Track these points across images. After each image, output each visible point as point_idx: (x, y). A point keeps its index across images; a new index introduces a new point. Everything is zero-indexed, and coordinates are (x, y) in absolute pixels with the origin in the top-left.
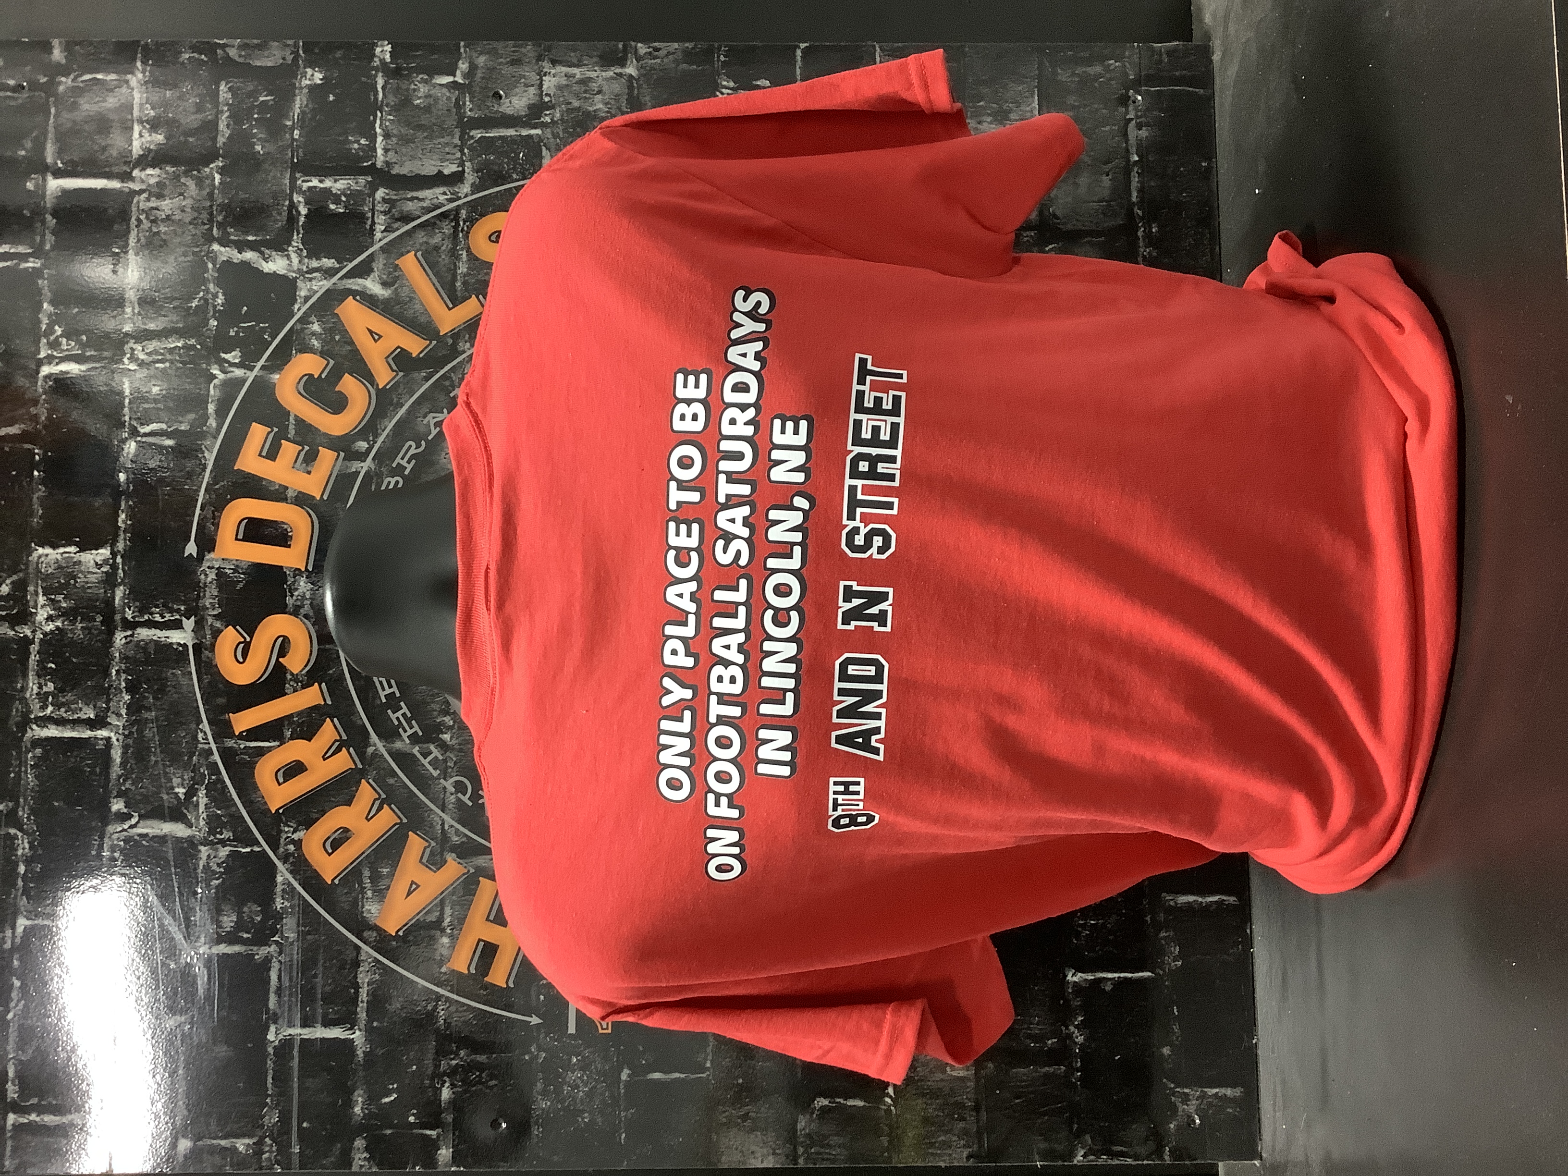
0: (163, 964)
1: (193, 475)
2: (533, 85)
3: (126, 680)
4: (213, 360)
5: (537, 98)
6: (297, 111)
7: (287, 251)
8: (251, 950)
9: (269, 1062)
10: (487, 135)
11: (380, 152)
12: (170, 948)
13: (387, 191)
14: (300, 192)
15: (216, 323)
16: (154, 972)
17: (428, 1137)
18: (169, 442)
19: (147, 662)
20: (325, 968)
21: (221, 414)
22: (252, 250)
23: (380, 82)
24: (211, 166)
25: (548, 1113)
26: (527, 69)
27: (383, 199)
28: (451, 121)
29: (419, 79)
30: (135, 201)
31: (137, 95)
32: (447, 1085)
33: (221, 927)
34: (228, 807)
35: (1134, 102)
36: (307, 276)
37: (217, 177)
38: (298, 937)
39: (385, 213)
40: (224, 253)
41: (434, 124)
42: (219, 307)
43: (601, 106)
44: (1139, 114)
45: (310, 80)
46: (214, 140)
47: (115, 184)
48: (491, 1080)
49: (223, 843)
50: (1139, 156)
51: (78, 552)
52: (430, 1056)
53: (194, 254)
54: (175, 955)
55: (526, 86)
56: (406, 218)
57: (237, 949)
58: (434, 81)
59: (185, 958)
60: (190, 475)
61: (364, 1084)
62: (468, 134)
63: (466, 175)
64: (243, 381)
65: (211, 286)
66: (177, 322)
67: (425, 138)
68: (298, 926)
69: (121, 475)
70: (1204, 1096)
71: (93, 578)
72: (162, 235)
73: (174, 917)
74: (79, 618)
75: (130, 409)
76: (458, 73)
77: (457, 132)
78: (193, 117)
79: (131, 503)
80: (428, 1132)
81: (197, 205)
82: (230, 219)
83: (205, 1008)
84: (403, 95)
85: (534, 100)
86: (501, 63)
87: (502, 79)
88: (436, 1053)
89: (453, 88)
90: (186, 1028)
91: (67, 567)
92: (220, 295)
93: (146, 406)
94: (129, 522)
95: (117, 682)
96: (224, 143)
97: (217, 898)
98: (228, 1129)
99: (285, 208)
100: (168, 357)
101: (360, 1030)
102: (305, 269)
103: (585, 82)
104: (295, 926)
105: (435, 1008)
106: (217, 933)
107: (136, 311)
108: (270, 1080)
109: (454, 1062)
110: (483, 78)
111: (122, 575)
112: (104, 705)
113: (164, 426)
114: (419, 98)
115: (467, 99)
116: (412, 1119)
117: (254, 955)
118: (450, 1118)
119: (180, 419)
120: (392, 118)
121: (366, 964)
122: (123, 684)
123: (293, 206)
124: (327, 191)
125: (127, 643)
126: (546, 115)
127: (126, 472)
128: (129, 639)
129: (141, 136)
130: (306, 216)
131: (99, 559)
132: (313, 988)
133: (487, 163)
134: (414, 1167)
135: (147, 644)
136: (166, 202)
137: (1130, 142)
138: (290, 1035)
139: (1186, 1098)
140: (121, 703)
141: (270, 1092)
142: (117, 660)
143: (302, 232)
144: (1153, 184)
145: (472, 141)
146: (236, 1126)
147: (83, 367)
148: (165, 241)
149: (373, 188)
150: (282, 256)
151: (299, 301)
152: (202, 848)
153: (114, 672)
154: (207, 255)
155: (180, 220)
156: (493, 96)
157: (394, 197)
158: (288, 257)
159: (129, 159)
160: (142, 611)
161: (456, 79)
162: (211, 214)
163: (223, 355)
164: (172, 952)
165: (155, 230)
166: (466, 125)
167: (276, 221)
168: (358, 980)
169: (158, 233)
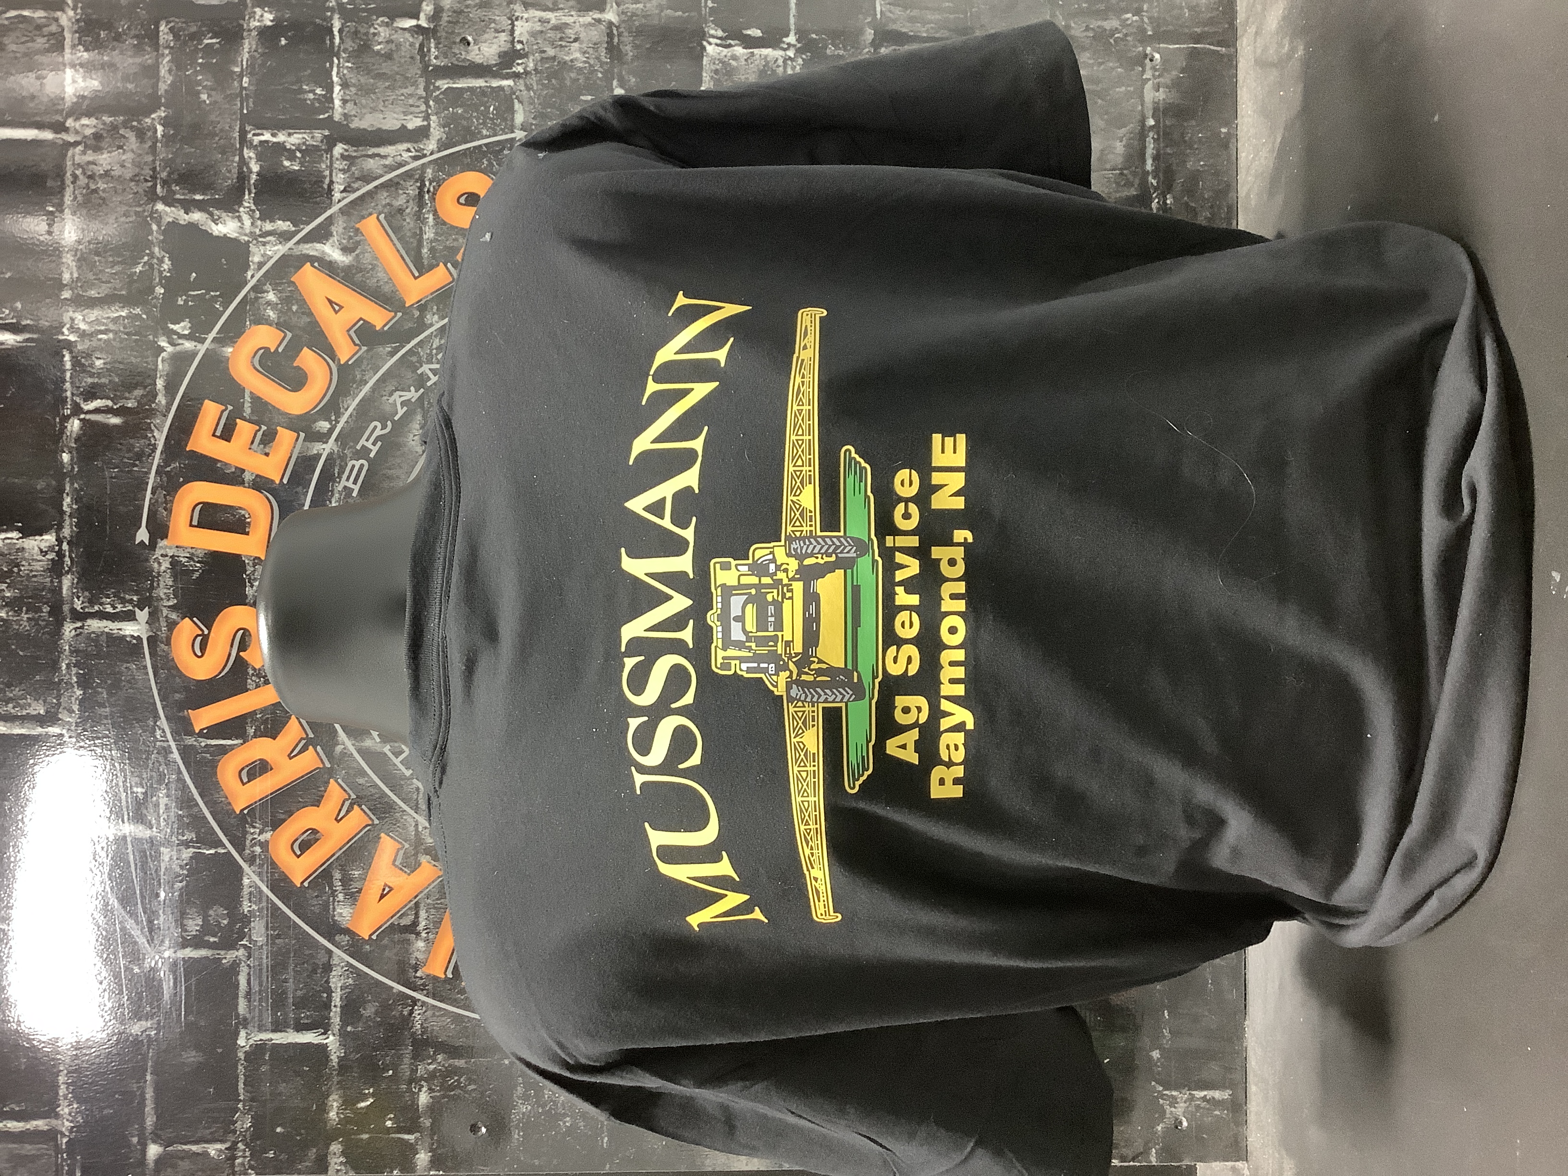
0: (127, 969)
1: (142, 456)
2: (503, 31)
3: (77, 674)
4: (161, 332)
5: (509, 45)
6: (246, 56)
7: (238, 212)
8: (218, 954)
9: (240, 1067)
10: (455, 86)
11: (337, 103)
12: (133, 953)
13: (345, 147)
14: (251, 146)
15: (162, 291)
16: (117, 976)
17: (407, 1141)
18: (115, 420)
19: (98, 656)
20: (295, 971)
21: (171, 388)
22: (201, 209)
23: (337, 25)
24: (153, 116)
25: (529, 1117)
26: (497, 12)
27: (342, 155)
28: (415, 70)
29: (379, 21)
30: (70, 153)
31: (67, 35)
32: (424, 1089)
33: (186, 931)
34: (190, 807)
35: (1151, 60)
36: (260, 239)
37: (160, 129)
38: (267, 941)
39: (344, 171)
40: (170, 213)
41: (397, 73)
42: (165, 273)
43: (577, 55)
44: (1157, 73)
45: (259, 21)
46: (155, 86)
47: (47, 135)
48: (470, 1085)
49: (187, 844)
50: (1155, 121)
51: (21, 538)
52: (407, 1060)
53: (137, 213)
54: (139, 960)
55: (497, 31)
56: (367, 178)
57: (203, 953)
58: (395, 25)
59: (149, 963)
60: (139, 456)
61: (338, 1089)
62: (434, 83)
63: (432, 130)
64: (194, 354)
65: (156, 250)
66: (121, 290)
67: (388, 88)
68: (267, 929)
69: (64, 455)
70: (1192, 1098)
71: (38, 566)
72: (101, 193)
73: (137, 923)
74: (24, 609)
75: (72, 383)
76: (422, 15)
77: (422, 83)
78: (131, 61)
79: (76, 485)
80: (406, 1137)
81: (138, 160)
82: (175, 176)
83: (172, 1013)
84: (361, 39)
85: (506, 47)
86: (467, 7)
87: (470, 23)
88: (411, 1059)
89: (417, 34)
90: (153, 1033)
91: (10, 554)
92: (166, 259)
93: (90, 380)
94: (75, 506)
95: (68, 676)
96: (166, 91)
97: (181, 901)
98: (199, 1135)
99: (235, 164)
100: (111, 326)
101: (334, 1035)
102: (258, 232)
103: (560, 28)
104: (263, 930)
105: (411, 1013)
106: (182, 937)
107: (75, 275)
108: (241, 1085)
109: (432, 1067)
110: (449, 22)
111: (69, 563)
112: (55, 701)
113: (109, 403)
114: (380, 43)
115: (432, 45)
116: (389, 1124)
117: (222, 959)
118: (427, 1123)
119: (127, 395)
120: (350, 65)
121: (339, 968)
122: (75, 679)
123: (243, 162)
124: (280, 146)
125: (77, 635)
126: (518, 64)
127: (70, 452)
128: (78, 632)
129: (74, 81)
130: (258, 174)
131: (44, 546)
132: (284, 992)
133: (454, 118)
134: (392, 1172)
135: (98, 636)
136: (104, 156)
137: (1146, 105)
138: (261, 1040)
139: (1174, 1102)
140: (73, 698)
141: (241, 1098)
142: (67, 653)
143: (254, 191)
144: (1169, 150)
145: (438, 93)
146: (208, 1131)
147: (19, 338)
148: (104, 199)
149: (331, 142)
150: (233, 218)
151: (252, 267)
152: (162, 849)
153: (64, 666)
154: (151, 216)
155: (120, 177)
156: (461, 40)
157: (354, 154)
158: (239, 218)
159: (60, 107)
160: (92, 603)
161: (420, 22)
162: (154, 169)
163: (171, 326)
164: (135, 956)
165: (93, 187)
166: (432, 73)
167: (225, 179)
168: (332, 985)
169: (95, 191)
